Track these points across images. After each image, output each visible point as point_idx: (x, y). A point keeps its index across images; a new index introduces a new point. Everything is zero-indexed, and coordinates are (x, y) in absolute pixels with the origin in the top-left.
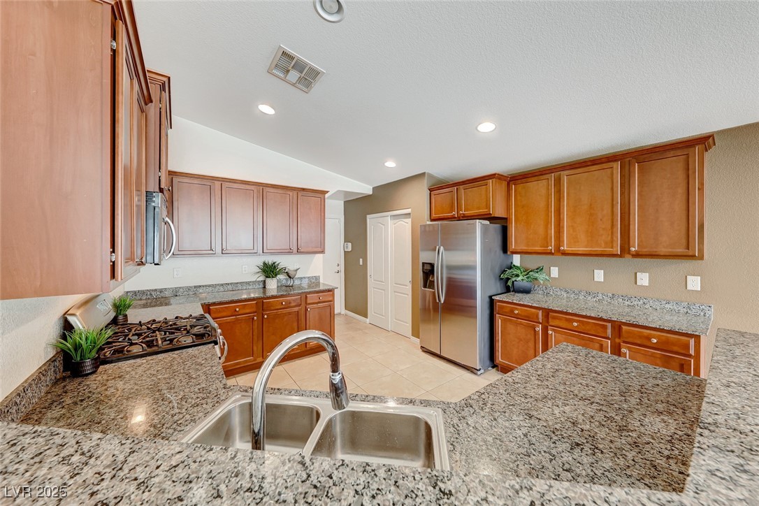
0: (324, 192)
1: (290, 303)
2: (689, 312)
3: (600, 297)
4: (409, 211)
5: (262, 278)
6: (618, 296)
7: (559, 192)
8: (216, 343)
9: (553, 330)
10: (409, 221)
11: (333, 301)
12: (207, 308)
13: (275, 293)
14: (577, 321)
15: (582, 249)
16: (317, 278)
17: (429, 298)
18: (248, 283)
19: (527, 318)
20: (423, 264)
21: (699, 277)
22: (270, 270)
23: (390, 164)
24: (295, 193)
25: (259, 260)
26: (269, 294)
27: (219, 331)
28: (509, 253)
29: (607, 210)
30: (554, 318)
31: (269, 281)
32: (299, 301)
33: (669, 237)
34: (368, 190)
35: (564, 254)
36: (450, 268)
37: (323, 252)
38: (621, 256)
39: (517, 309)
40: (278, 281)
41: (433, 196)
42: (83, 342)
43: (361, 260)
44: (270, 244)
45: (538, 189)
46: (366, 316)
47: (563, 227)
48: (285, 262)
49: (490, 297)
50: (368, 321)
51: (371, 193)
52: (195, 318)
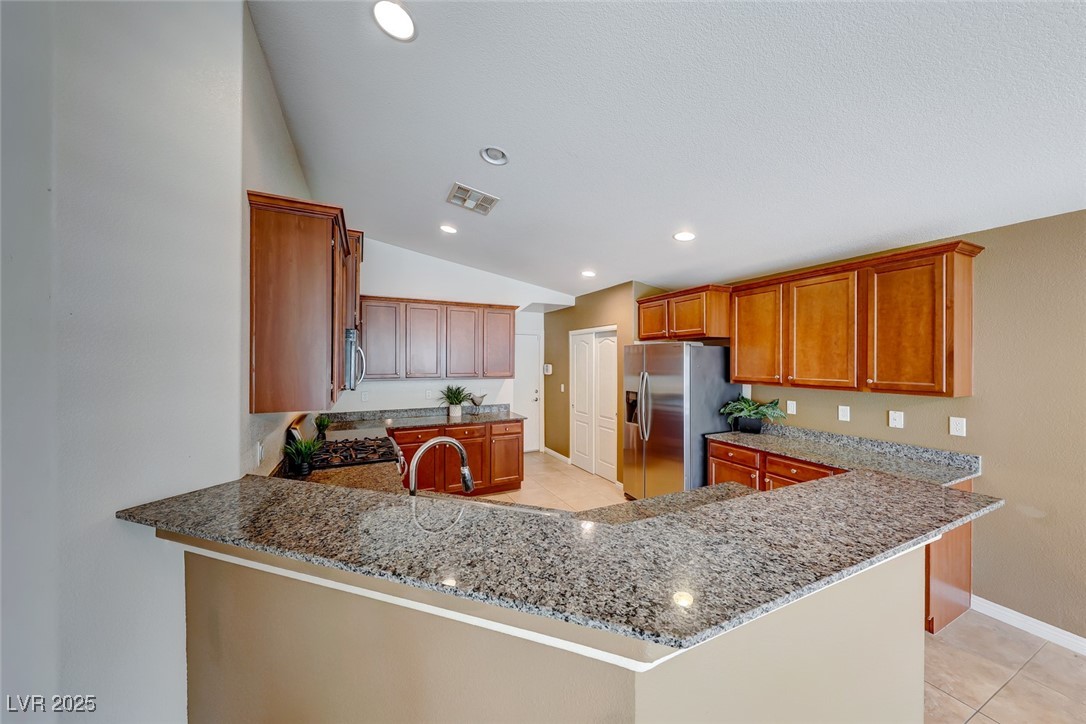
0: (514, 308)
1: (473, 433)
2: (952, 463)
3: (845, 441)
4: (614, 327)
5: (445, 405)
6: (867, 441)
7: (788, 307)
8: (397, 461)
9: (771, 478)
10: (615, 339)
11: (522, 433)
12: (391, 432)
13: (459, 421)
14: (795, 468)
15: (814, 379)
16: (507, 407)
17: (633, 433)
18: (432, 410)
19: (743, 462)
20: (628, 393)
21: (965, 420)
22: (454, 396)
23: (588, 274)
24: (481, 310)
25: (443, 385)
26: (452, 422)
27: (401, 453)
28: (731, 382)
29: (842, 332)
30: (772, 462)
31: (452, 407)
32: (483, 431)
33: (912, 367)
34: (569, 300)
35: (795, 384)
36: (656, 398)
37: (512, 376)
38: (858, 389)
39: (732, 451)
40: (463, 408)
41: (642, 311)
42: (303, 449)
43: (563, 386)
44: (454, 367)
45: (764, 301)
46: (567, 455)
47: (792, 351)
48: (471, 387)
49: (703, 435)
50: (569, 461)
51: (574, 304)
52: (380, 440)
